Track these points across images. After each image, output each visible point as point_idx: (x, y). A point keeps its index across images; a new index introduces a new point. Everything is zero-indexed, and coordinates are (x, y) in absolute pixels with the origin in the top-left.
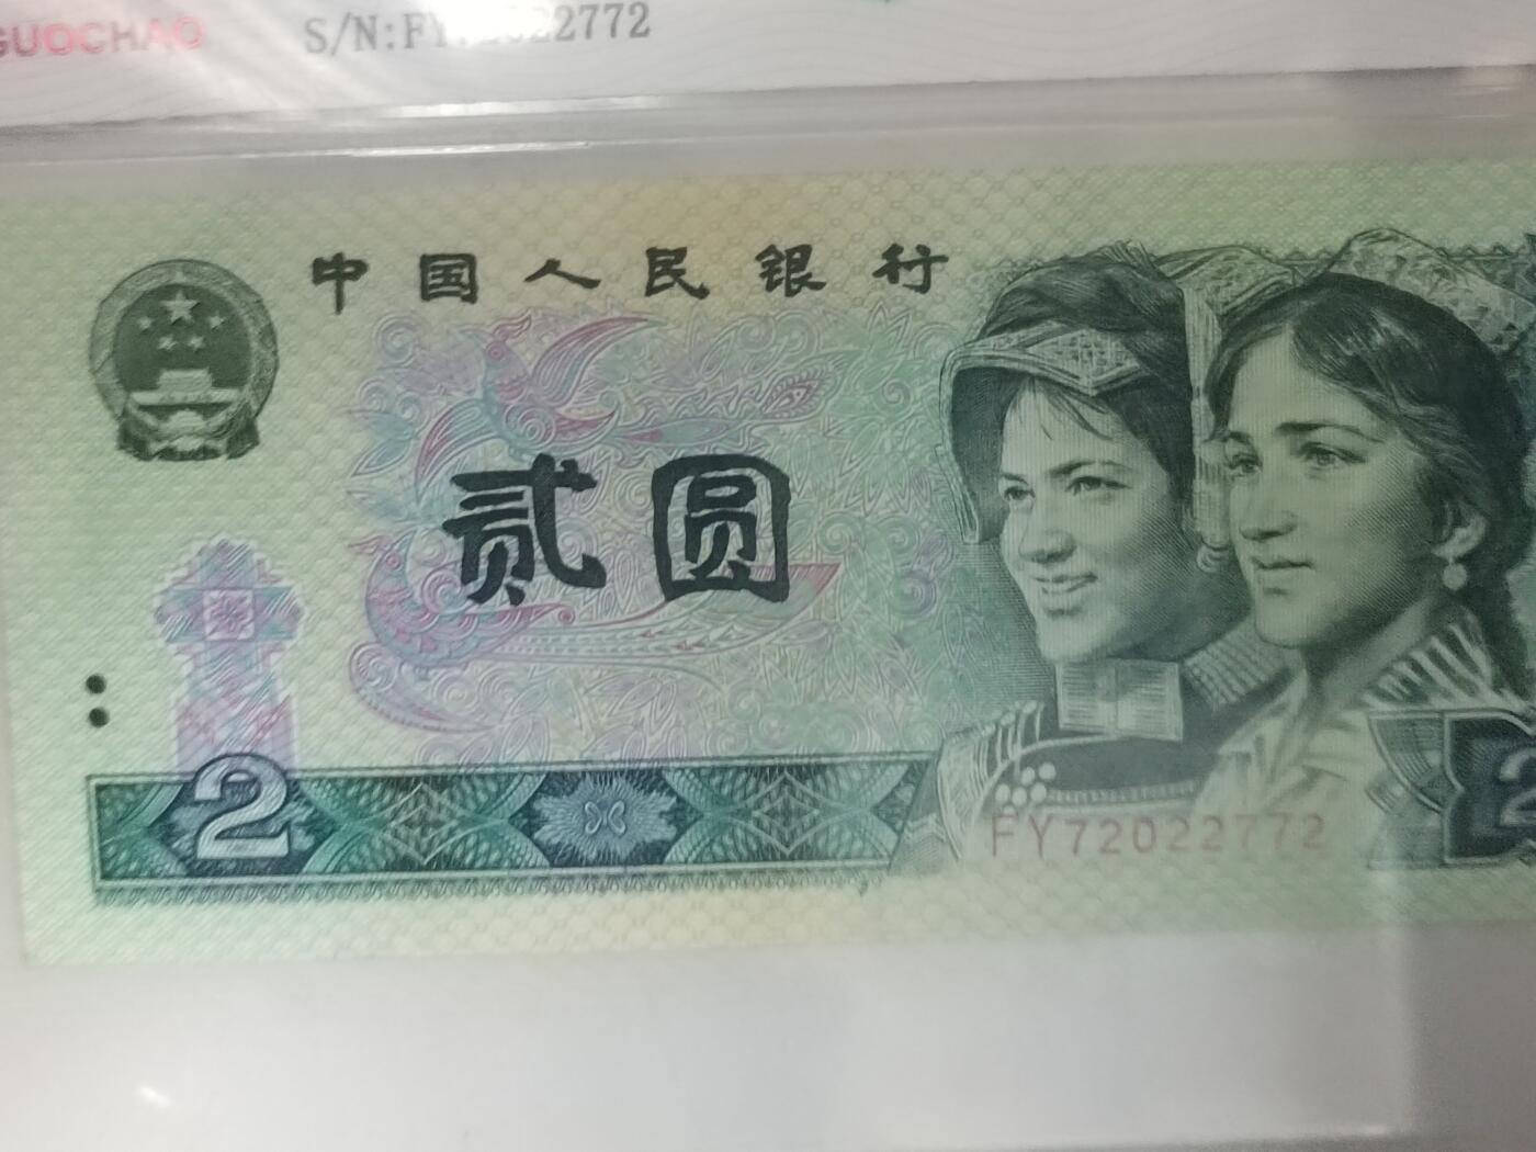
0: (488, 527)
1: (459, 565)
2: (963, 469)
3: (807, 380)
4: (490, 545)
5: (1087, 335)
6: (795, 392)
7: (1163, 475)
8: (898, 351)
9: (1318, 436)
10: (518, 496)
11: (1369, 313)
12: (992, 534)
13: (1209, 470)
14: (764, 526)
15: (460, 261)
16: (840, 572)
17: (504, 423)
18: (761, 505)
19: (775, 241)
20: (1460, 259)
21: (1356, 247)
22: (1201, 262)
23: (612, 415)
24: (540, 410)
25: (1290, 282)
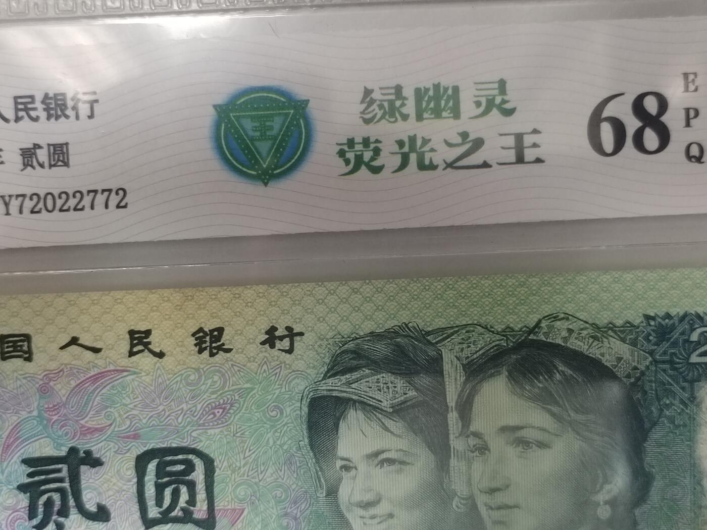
0: (43, 488)
1: (28, 508)
2: (315, 455)
3: (223, 404)
4: (44, 498)
5: (387, 377)
6: (216, 411)
7: (432, 457)
8: (277, 386)
9: (523, 433)
10: (59, 471)
11: (552, 362)
12: (332, 492)
13: (459, 454)
14: (200, 487)
15: (22, 338)
16: (245, 513)
17: (50, 430)
18: (198, 475)
19: (203, 326)
20: (605, 329)
21: (544, 324)
22: (452, 334)
23: (111, 425)
24: (70, 422)
25: (505, 345)
